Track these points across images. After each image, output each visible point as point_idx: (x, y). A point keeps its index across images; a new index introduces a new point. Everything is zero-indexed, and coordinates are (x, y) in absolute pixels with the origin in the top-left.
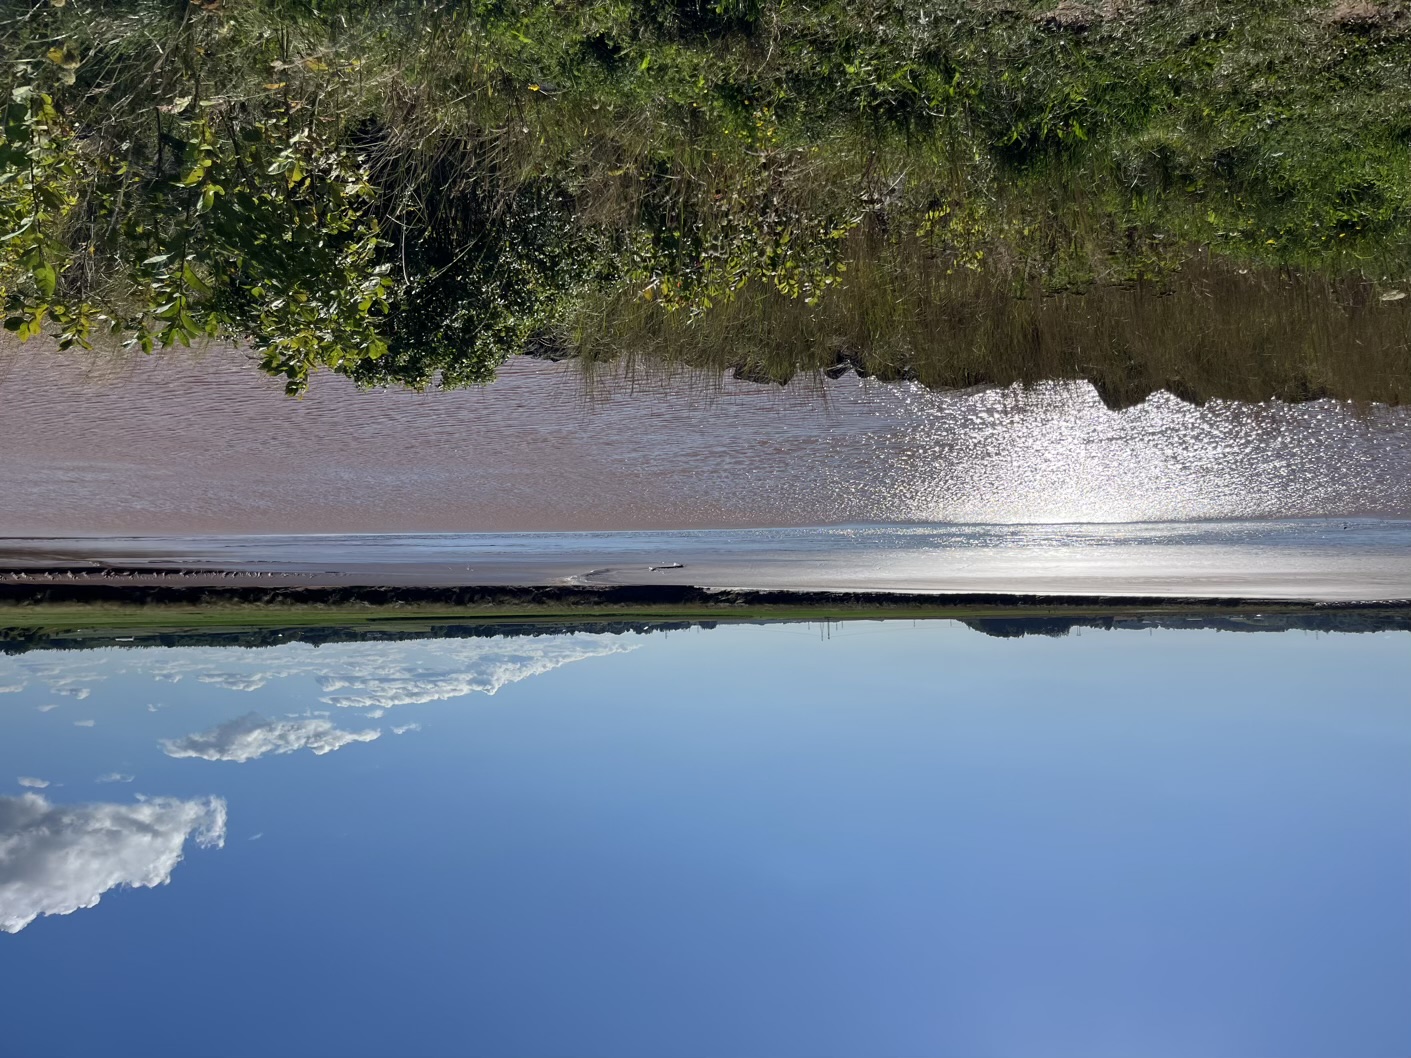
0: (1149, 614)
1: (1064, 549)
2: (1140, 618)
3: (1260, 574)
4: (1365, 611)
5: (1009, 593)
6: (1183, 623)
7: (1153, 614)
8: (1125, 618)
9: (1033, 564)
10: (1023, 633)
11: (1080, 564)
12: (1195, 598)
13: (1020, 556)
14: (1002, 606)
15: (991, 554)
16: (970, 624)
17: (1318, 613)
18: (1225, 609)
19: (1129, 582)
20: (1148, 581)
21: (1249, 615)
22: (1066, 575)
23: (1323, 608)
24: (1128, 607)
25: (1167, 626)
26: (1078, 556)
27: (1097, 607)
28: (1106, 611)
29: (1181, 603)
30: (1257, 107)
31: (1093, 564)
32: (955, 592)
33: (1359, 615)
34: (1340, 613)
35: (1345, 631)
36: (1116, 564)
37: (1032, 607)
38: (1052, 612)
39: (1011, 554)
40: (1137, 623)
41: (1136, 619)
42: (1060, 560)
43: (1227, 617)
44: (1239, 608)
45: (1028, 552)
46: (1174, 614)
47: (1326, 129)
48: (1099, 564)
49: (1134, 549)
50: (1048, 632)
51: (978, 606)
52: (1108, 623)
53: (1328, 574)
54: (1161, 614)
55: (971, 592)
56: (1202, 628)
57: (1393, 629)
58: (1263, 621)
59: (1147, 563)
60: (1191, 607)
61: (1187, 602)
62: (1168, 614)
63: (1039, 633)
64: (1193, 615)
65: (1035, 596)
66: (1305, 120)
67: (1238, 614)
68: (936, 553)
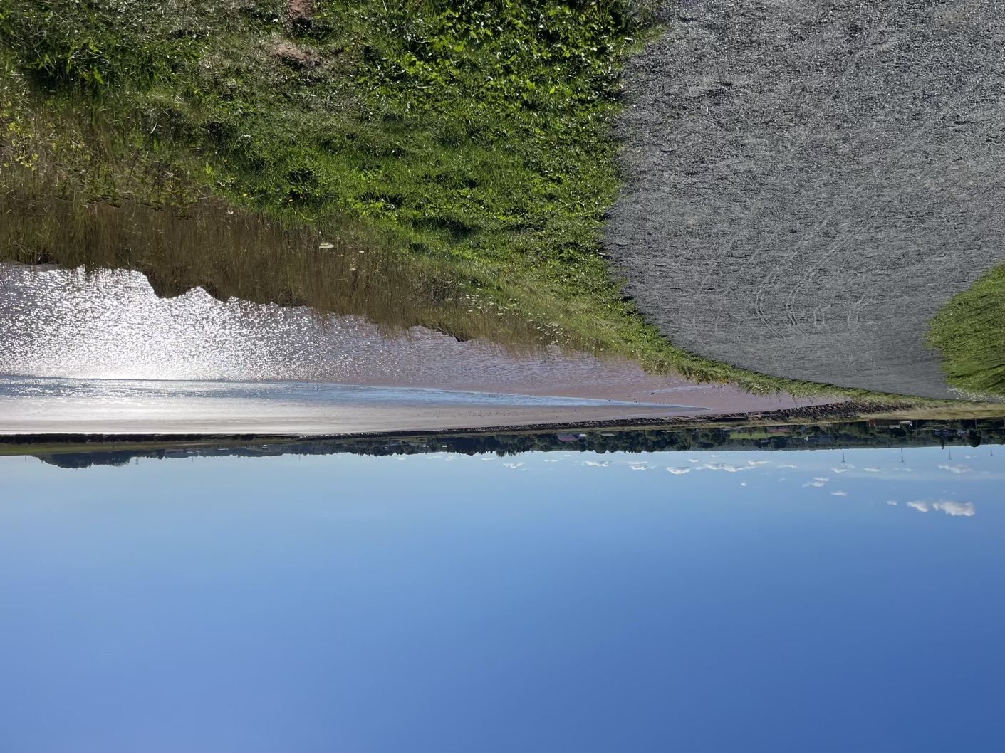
0: (192, 447)
1: (127, 399)
2: (185, 449)
3: (266, 418)
4: (327, 441)
5: (79, 433)
6: (216, 452)
7: (195, 446)
8: (174, 450)
9: (101, 410)
10: (90, 464)
11: (140, 411)
12: (224, 435)
13: (89, 403)
14: (73, 444)
15: (64, 402)
16: (43, 458)
17: (300, 443)
18: (244, 442)
19: (177, 423)
20: (192, 423)
21: (259, 446)
22: (129, 419)
23: (304, 439)
24: (177, 441)
25: (204, 455)
26: (139, 404)
27: (152, 442)
28: (159, 445)
29: (214, 438)
30: (232, 99)
31: (150, 410)
32: (30, 433)
33: (324, 443)
34: (314, 443)
35: (316, 454)
36: (168, 411)
37: (99, 443)
38: (116, 447)
39: (82, 402)
40: (183, 454)
41: (182, 450)
42: (123, 407)
43: (245, 447)
44: (252, 441)
45: (98, 401)
46: (209, 446)
47: (279, 128)
48: (155, 410)
49: (182, 400)
50: (112, 463)
51: (49, 444)
52: (160, 454)
53: (308, 418)
54: (200, 446)
55: (44, 433)
56: (228, 455)
57: (342, 452)
58: (267, 449)
59: (191, 410)
60: (221, 441)
61: (219, 437)
62: (205, 446)
63: (104, 463)
64: (223, 447)
65: (101, 435)
66: (265, 117)
67: (252, 445)
68: (13, 400)
